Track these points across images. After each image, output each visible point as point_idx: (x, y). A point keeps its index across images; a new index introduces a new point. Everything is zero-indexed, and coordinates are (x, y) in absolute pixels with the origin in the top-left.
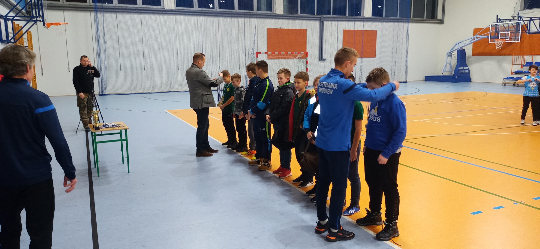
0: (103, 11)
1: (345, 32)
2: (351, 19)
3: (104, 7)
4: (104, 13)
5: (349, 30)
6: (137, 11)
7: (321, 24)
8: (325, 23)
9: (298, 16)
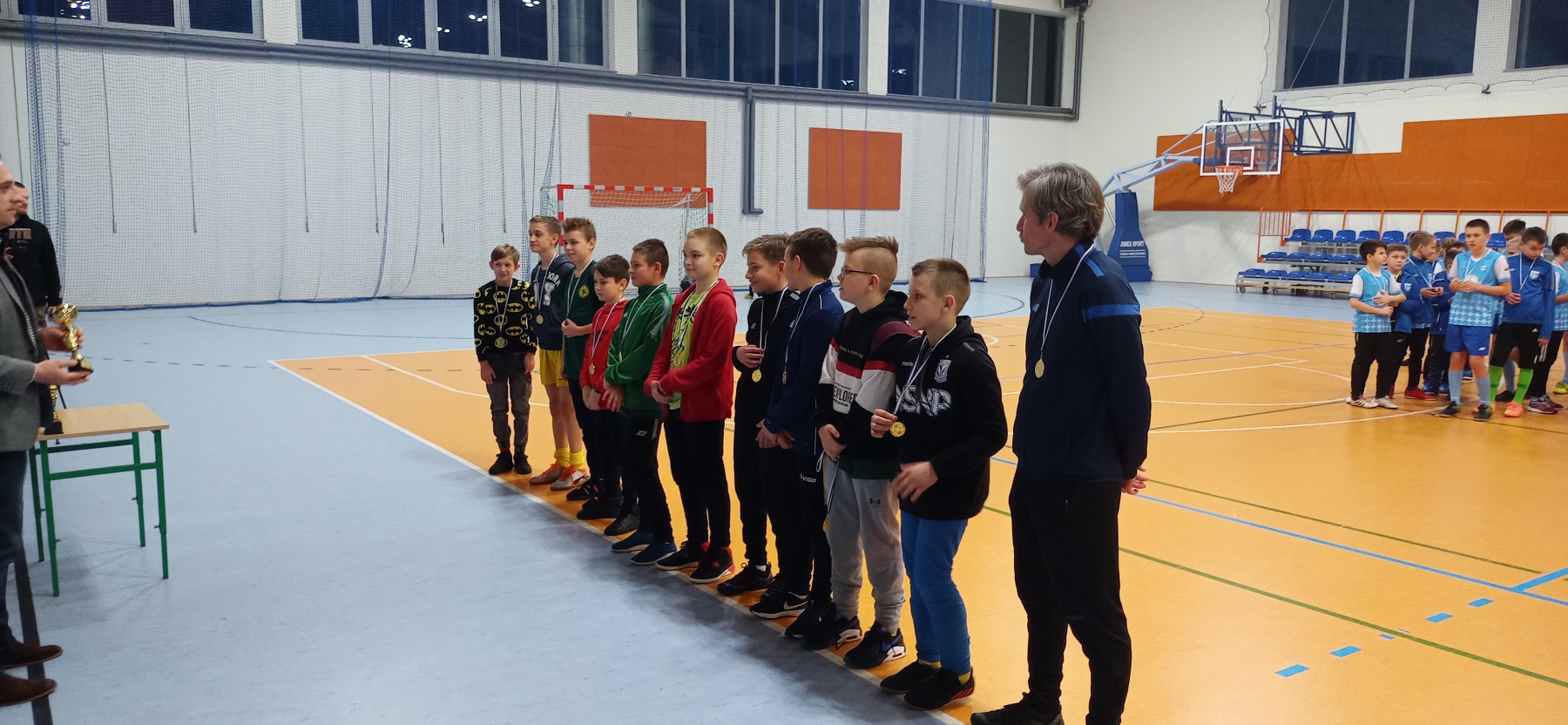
0: (57, 42)
1: (817, 135)
2: (833, 100)
3: (59, 28)
4: (60, 46)
5: (826, 130)
6: (171, 46)
7: (748, 108)
8: (758, 106)
9: (682, 82)
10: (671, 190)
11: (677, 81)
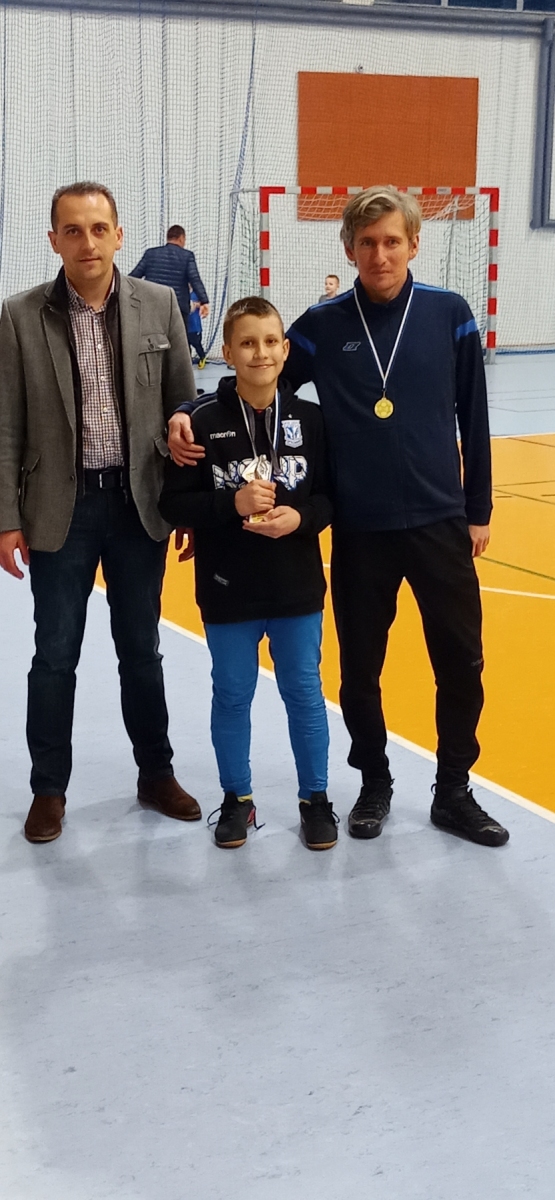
7: (547, 53)
9: (444, 13)
10: (434, 191)
11: (437, 13)
